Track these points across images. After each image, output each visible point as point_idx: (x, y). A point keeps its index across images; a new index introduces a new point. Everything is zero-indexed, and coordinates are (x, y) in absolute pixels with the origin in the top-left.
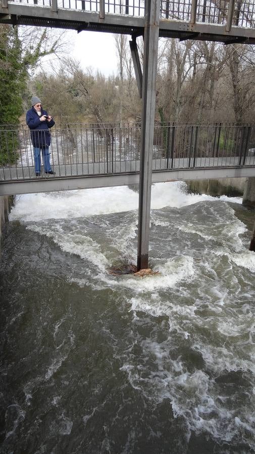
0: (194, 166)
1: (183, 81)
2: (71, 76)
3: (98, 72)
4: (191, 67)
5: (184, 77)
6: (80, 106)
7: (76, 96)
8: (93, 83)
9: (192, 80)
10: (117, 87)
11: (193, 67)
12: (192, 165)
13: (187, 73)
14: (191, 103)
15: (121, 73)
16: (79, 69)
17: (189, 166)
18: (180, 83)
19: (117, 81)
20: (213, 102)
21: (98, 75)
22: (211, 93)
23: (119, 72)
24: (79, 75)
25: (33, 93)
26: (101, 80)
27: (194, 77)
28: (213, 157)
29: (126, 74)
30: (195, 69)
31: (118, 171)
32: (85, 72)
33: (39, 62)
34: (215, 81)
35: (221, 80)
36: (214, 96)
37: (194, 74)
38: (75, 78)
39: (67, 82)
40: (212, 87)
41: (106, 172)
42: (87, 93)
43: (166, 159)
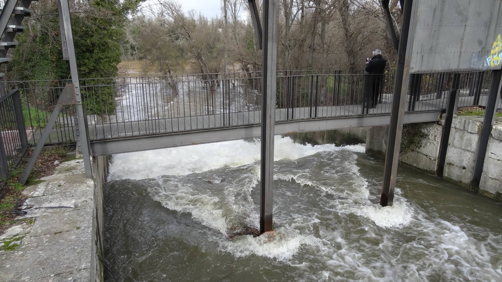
0: (316, 116)
1: (292, 24)
2: (171, 19)
3: (200, 15)
4: (299, 10)
5: (293, 21)
6: (181, 50)
7: (177, 40)
8: (195, 26)
9: (301, 23)
10: (220, 30)
11: (301, 11)
12: (313, 115)
13: (295, 16)
14: (301, 46)
15: (225, 17)
16: (179, 13)
17: (311, 116)
18: (288, 26)
19: (220, 24)
20: (325, 46)
21: (201, 18)
22: (322, 37)
23: (224, 15)
24: (180, 20)
25: (130, 37)
26: (203, 21)
27: (302, 21)
29: (231, 17)
30: (303, 11)
31: (234, 124)
32: (187, 15)
33: (139, 8)
34: (326, 25)
35: (331, 24)
36: (326, 40)
37: (302, 17)
38: (175, 22)
39: (166, 26)
40: (323, 30)
41: (222, 126)
42: (189, 37)
43: (286, 109)
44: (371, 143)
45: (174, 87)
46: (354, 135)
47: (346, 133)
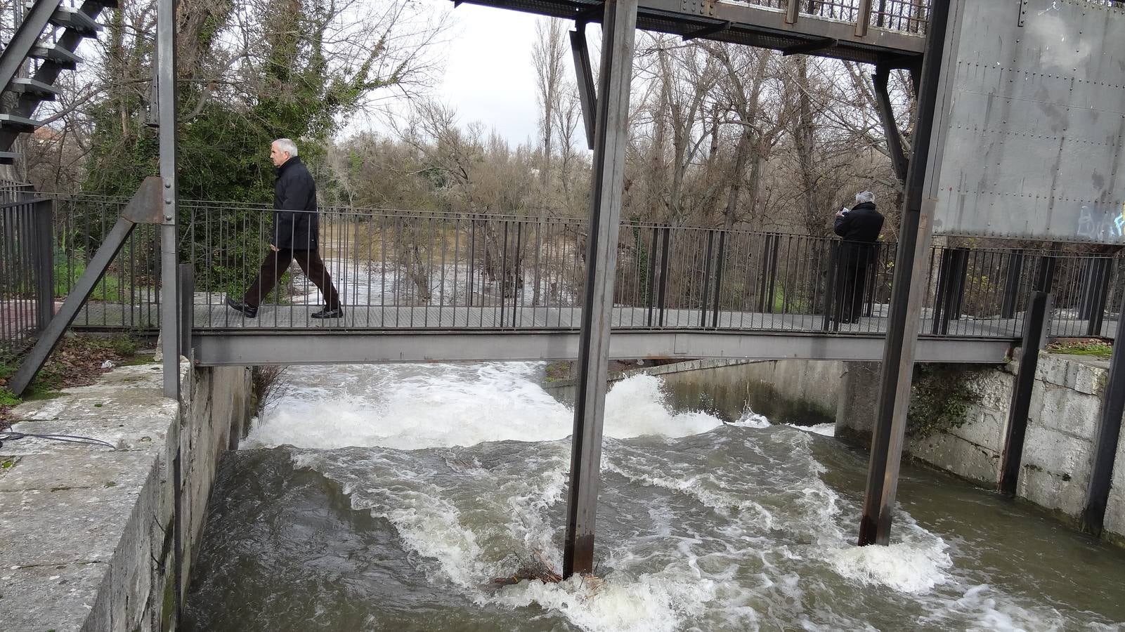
0: (715, 324)
1: (688, 162)
2: (431, 142)
3: (493, 136)
4: (706, 134)
5: (691, 155)
6: (448, 206)
7: (440, 185)
8: (481, 160)
9: (709, 162)
10: (536, 172)
11: (710, 137)
12: (709, 323)
13: (697, 146)
14: (708, 209)
15: (547, 141)
16: (450, 127)
17: (703, 324)
18: (680, 167)
19: (537, 160)
20: (757, 206)
21: (494, 141)
22: (752, 187)
23: (543, 136)
24: (450, 140)
25: (340, 175)
26: (500, 152)
27: (712, 158)
28: (761, 311)
29: (558, 141)
30: (715, 138)
31: (526, 324)
32: (464, 133)
33: (360, 101)
34: (762, 161)
35: (775, 161)
36: (760, 194)
37: (714, 149)
38: (440, 148)
39: (422, 155)
40: (754, 174)
41: (498, 326)
42: (466, 178)
43: (647, 310)
44: (848, 412)
45: (422, 282)
46: (814, 405)
47: (796, 399)
